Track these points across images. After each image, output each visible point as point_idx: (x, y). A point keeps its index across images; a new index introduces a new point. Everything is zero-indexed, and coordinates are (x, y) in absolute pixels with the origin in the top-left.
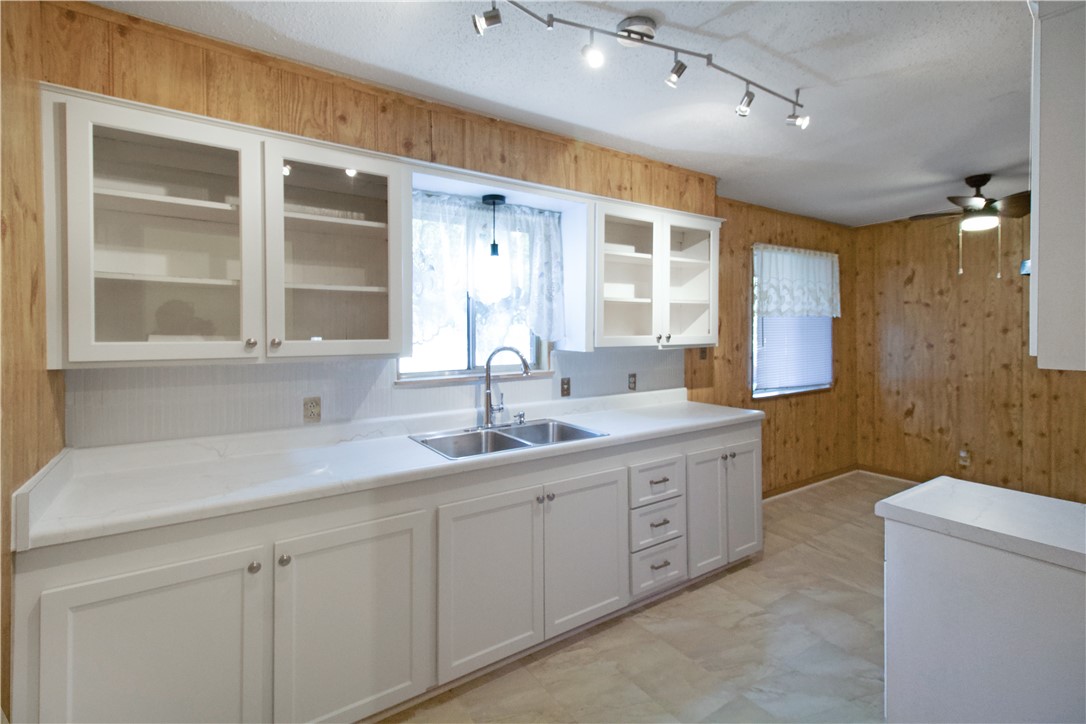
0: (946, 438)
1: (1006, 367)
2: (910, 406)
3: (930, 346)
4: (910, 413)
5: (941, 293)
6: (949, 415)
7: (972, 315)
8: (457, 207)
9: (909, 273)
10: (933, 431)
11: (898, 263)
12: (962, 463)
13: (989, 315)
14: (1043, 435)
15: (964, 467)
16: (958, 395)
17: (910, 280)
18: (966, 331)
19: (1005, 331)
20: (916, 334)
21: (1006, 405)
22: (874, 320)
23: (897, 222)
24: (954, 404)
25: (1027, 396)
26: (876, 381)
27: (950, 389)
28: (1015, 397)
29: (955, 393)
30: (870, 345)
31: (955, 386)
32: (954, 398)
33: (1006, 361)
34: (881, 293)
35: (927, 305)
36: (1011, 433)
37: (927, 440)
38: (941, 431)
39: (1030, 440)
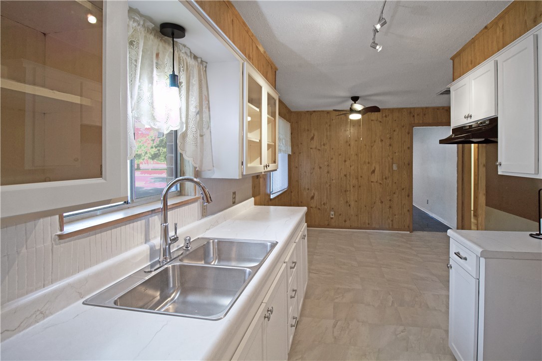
0: (326, 207)
1: (345, 175)
2: (313, 194)
3: (320, 168)
4: (313, 198)
5: (324, 145)
6: (327, 198)
7: (335, 155)
8: (135, 24)
9: (312, 135)
10: (321, 204)
11: (308, 130)
12: (331, 216)
13: (340, 155)
14: (356, 201)
15: (332, 218)
16: (330, 189)
17: (313, 138)
18: (333, 161)
19: (345, 161)
20: (315, 163)
21: (345, 191)
22: (298, 156)
23: (308, 111)
24: (329, 192)
25: (351, 187)
26: (299, 184)
27: (327, 186)
28: (348, 189)
29: (329, 188)
30: (297, 167)
31: (329, 184)
32: (329, 190)
33: (345, 174)
34: (301, 144)
35: (319, 150)
36: (347, 202)
37: (319, 209)
38: (324, 204)
39: (352, 203)
